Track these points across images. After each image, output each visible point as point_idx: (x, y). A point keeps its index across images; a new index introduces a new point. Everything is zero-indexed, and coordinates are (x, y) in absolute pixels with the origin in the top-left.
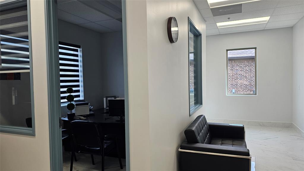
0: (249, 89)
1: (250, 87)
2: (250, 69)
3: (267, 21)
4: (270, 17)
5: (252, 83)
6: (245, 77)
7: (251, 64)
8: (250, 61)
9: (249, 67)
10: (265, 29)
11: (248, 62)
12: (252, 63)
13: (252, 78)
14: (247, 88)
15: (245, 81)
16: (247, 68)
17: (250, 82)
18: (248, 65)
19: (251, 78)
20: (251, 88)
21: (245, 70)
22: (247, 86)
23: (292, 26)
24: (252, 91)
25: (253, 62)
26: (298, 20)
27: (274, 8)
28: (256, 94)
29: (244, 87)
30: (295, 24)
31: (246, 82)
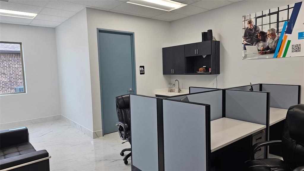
0: (9, 87)
1: (10, 84)
2: (9, 65)
3: (34, 17)
4: (37, 14)
5: (13, 80)
6: (3, 73)
7: (9, 59)
8: (7, 55)
9: (7, 62)
10: (30, 25)
11: (6, 57)
12: (11, 59)
13: (12, 75)
14: (7, 86)
15: (3, 78)
16: (5, 63)
17: (9, 79)
18: (5, 61)
19: (10, 75)
20: (12, 86)
21: (3, 66)
22: (7, 83)
23: (54, 27)
24: (13, 88)
25: (11, 57)
26: (61, 23)
27: (44, 7)
28: (25, 92)
29: (2, 85)
30: (58, 26)
31: (5, 79)
